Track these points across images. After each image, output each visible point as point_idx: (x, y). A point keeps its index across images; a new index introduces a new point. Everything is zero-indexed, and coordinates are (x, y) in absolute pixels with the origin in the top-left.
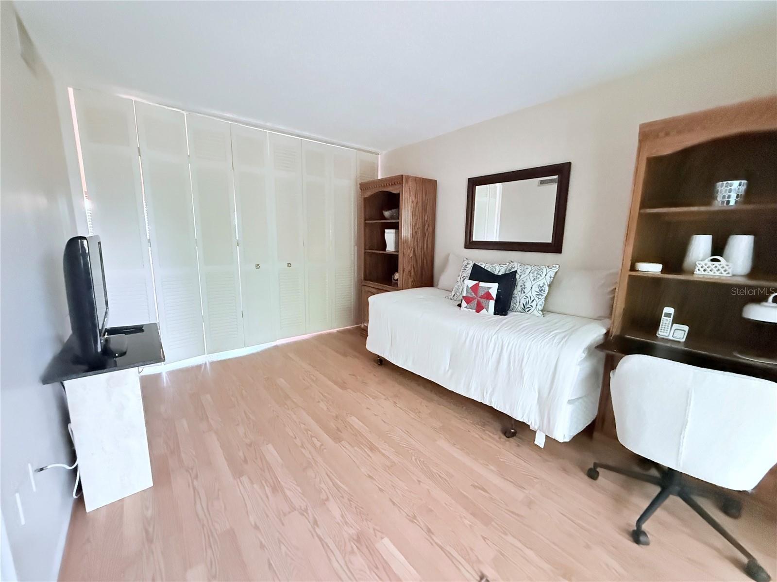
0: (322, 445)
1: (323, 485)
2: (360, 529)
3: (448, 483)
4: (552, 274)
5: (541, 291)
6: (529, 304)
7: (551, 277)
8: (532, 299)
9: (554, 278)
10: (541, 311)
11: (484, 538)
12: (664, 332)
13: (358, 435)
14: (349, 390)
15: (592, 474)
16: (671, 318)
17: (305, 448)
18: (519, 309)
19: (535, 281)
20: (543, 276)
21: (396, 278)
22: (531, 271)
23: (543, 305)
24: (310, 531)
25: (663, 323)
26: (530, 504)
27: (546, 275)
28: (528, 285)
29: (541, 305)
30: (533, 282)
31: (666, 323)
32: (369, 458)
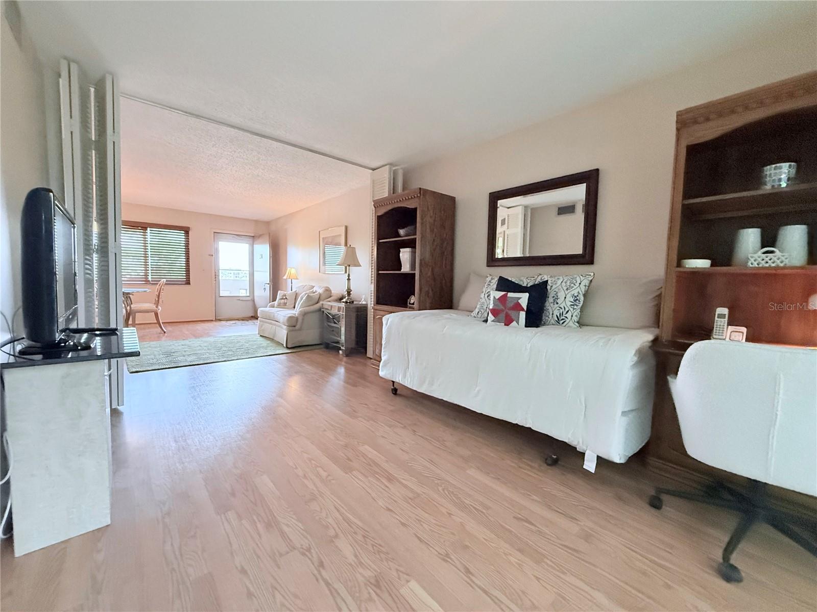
0: (329, 475)
1: (330, 520)
2: (379, 571)
3: (486, 516)
4: (586, 282)
5: (575, 301)
6: (564, 315)
7: (585, 286)
8: (567, 310)
9: (589, 287)
10: (578, 322)
11: (538, 579)
12: (719, 335)
13: (372, 465)
14: (360, 419)
15: (656, 504)
16: (726, 319)
17: (308, 479)
18: (553, 321)
19: (569, 291)
20: (578, 285)
21: (412, 302)
22: (563, 280)
23: (579, 316)
24: (314, 575)
25: (717, 325)
26: (587, 537)
27: (580, 284)
28: (561, 295)
29: (576, 316)
30: (566, 292)
31: (720, 325)
32: (387, 489)
